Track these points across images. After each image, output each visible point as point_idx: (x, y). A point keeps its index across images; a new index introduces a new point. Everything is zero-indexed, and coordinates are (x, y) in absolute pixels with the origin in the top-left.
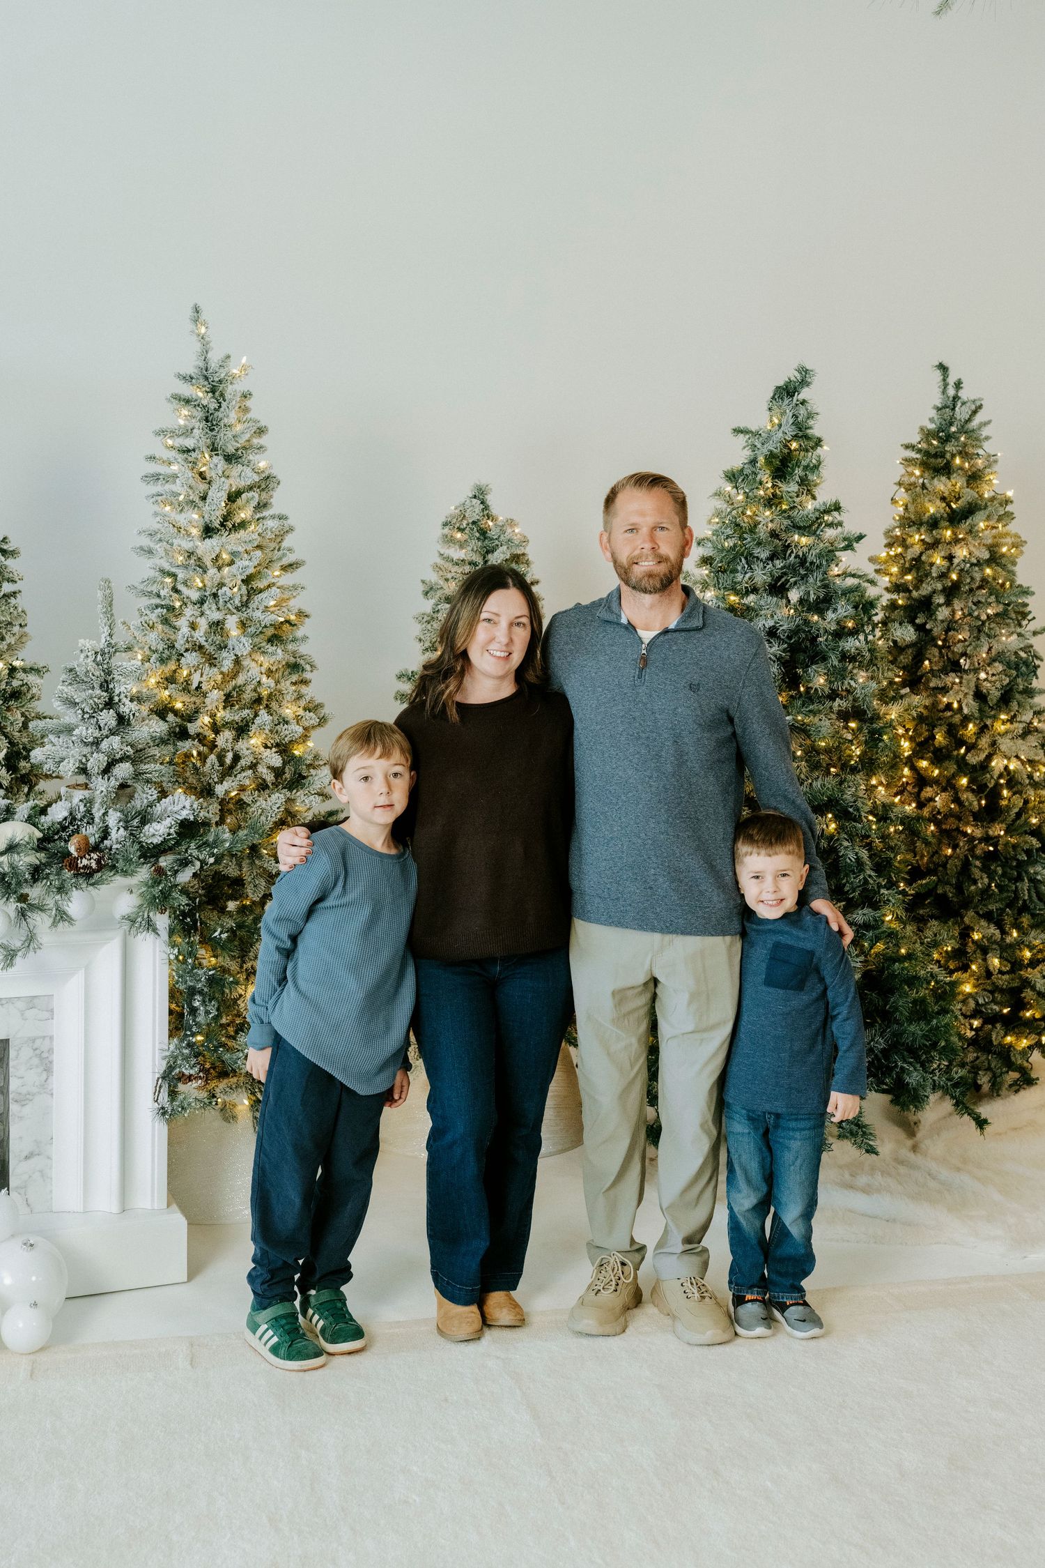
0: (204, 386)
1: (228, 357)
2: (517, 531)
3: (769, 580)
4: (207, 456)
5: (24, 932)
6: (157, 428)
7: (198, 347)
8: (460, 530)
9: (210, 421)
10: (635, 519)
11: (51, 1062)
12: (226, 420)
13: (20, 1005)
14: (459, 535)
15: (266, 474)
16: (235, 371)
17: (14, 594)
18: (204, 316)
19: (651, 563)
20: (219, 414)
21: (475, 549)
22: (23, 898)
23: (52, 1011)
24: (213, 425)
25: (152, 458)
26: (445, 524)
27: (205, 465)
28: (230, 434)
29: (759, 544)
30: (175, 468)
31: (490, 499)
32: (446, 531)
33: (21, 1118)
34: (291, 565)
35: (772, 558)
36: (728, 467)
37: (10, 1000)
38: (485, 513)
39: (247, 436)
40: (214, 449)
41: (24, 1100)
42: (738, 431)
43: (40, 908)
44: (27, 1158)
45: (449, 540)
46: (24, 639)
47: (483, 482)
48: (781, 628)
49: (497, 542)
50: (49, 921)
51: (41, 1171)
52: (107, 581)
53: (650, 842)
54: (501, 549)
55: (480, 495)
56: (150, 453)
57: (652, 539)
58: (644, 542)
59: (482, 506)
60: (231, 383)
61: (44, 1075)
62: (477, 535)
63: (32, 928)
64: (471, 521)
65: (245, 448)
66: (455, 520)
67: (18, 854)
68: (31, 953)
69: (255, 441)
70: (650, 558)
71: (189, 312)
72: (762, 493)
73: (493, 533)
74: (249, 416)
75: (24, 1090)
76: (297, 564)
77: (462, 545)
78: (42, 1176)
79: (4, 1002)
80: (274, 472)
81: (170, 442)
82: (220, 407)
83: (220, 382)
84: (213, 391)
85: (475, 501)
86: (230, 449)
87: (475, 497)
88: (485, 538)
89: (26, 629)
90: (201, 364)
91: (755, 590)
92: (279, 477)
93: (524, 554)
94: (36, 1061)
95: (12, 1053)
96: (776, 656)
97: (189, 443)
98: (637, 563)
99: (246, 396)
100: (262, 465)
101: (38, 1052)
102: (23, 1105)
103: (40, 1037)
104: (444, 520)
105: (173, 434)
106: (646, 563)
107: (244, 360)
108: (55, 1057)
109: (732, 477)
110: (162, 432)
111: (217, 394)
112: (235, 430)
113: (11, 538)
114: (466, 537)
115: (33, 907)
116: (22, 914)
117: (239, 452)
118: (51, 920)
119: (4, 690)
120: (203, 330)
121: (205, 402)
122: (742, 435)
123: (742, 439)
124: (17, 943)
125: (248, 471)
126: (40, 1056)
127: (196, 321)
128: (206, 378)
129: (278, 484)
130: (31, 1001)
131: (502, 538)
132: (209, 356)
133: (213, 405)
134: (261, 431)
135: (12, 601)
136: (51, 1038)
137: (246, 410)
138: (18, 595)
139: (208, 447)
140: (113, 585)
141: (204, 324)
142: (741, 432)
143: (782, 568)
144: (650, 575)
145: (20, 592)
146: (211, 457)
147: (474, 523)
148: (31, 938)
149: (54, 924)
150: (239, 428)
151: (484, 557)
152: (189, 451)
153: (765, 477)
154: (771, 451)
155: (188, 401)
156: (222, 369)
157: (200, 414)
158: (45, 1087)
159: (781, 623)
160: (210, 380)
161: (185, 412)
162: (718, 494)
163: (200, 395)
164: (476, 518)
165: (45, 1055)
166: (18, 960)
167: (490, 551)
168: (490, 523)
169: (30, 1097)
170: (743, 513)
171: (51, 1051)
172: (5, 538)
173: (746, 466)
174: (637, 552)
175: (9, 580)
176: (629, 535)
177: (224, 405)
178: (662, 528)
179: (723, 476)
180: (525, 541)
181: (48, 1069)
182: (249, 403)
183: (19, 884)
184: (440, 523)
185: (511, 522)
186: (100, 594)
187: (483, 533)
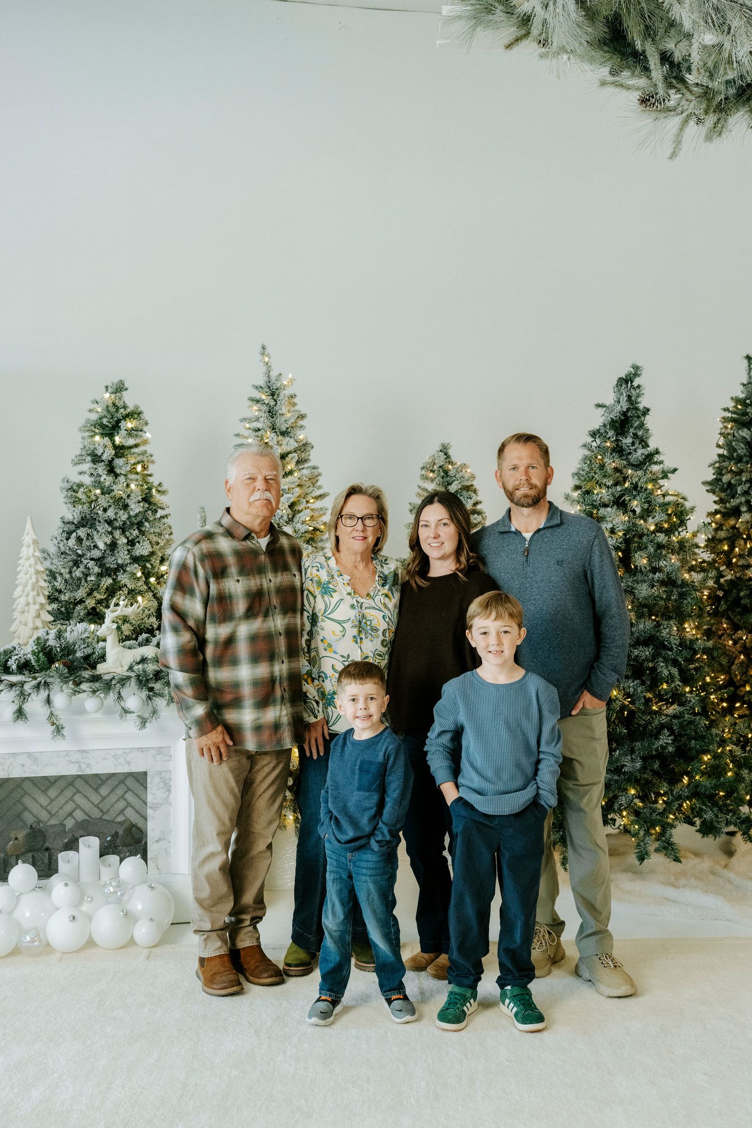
0: (266, 392)
1: (281, 374)
2: (468, 471)
3: (612, 499)
4: (268, 433)
5: (150, 709)
6: (241, 417)
7: (264, 369)
8: (433, 471)
9: (272, 413)
10: (516, 462)
11: (170, 786)
12: (280, 412)
13: (153, 752)
14: (431, 475)
15: (304, 442)
16: (285, 383)
17: (166, 516)
18: (268, 351)
19: (526, 489)
20: (276, 408)
21: (439, 483)
22: (151, 689)
23: (171, 756)
24: (273, 414)
25: (237, 435)
26: (423, 468)
27: (267, 438)
28: (283, 419)
29: (605, 476)
30: (250, 440)
31: (451, 452)
32: (424, 472)
33: (154, 818)
34: (320, 496)
35: (616, 484)
36: (591, 429)
37: (147, 749)
38: (448, 460)
39: (293, 420)
40: (273, 428)
41: (156, 807)
42: (599, 406)
43: (161, 695)
44: (157, 841)
45: (425, 478)
46: (170, 542)
47: (446, 442)
48: (618, 529)
49: (454, 478)
50: (165, 703)
51: (165, 850)
52: (203, 508)
53: (540, 664)
54: (456, 482)
55: (444, 450)
56: (236, 433)
57: (527, 473)
58: (521, 476)
59: (445, 456)
60: (284, 390)
61: (166, 795)
62: (443, 474)
63: (154, 706)
64: (438, 466)
65: (292, 427)
66: (429, 466)
67: (147, 664)
68: (154, 720)
69: (301, 423)
70: (526, 486)
71: (259, 349)
72: (608, 444)
73: (451, 473)
74: (296, 408)
75: (155, 802)
76: (324, 495)
77: (432, 480)
78: (166, 852)
79: (144, 750)
80: (310, 441)
81: (248, 426)
82: (276, 404)
83: (277, 389)
84: (273, 395)
85: (440, 453)
86: (283, 429)
87: (441, 451)
88: (448, 476)
89: (172, 537)
90: (266, 379)
91: (605, 506)
92: (313, 444)
93: (472, 485)
94: (162, 785)
95: (149, 780)
96: (614, 547)
97: (259, 425)
98: (518, 489)
99: (292, 397)
100: (301, 437)
101: (163, 779)
102: (155, 811)
103: (164, 771)
104: (422, 466)
105: (250, 420)
106: (523, 489)
107: (290, 376)
108: (172, 783)
109: (594, 434)
110: (244, 420)
111: (275, 397)
112: (286, 415)
113: (164, 483)
114: (435, 475)
115: (156, 695)
116: (149, 698)
117: (289, 430)
118: (166, 702)
119: (157, 572)
120: (267, 359)
121: (266, 402)
122: (601, 408)
123: (601, 411)
124: (146, 715)
125: (292, 441)
126: (164, 782)
127: (263, 354)
128: (269, 387)
129: (312, 447)
130: (159, 750)
131: (457, 476)
132: (271, 373)
133: (272, 403)
134: (302, 417)
135: (165, 520)
136: (170, 772)
137: (294, 405)
138: (169, 517)
139: (270, 428)
140: (206, 510)
141: (268, 355)
142: (600, 406)
143: (621, 491)
144: (526, 496)
145: (170, 514)
146: (270, 433)
147: (440, 467)
148: (154, 712)
149: (168, 704)
150: (289, 415)
151: (446, 488)
152: (259, 430)
153: (611, 433)
154: (612, 419)
155: (258, 401)
156: (277, 382)
157: (265, 408)
158: (167, 800)
159: (618, 526)
160: (271, 388)
161: (255, 408)
162: (584, 446)
163: (264, 397)
164: (442, 463)
165: (167, 782)
166: (147, 724)
167: (450, 484)
168: (450, 467)
169: (159, 806)
170: (596, 457)
171: (170, 779)
172: (160, 484)
173: (601, 428)
174: (518, 482)
175: (160, 508)
176: (512, 472)
177: (278, 402)
178: (533, 467)
179: (588, 434)
180: (473, 477)
181: (169, 790)
182: (295, 400)
183: (147, 681)
184: (420, 467)
185: (464, 466)
186: (199, 516)
187: (446, 472)
